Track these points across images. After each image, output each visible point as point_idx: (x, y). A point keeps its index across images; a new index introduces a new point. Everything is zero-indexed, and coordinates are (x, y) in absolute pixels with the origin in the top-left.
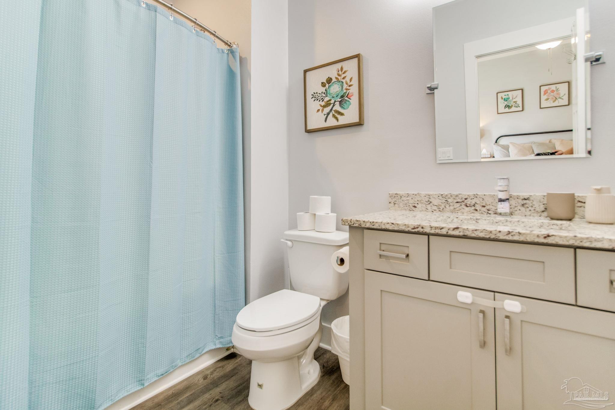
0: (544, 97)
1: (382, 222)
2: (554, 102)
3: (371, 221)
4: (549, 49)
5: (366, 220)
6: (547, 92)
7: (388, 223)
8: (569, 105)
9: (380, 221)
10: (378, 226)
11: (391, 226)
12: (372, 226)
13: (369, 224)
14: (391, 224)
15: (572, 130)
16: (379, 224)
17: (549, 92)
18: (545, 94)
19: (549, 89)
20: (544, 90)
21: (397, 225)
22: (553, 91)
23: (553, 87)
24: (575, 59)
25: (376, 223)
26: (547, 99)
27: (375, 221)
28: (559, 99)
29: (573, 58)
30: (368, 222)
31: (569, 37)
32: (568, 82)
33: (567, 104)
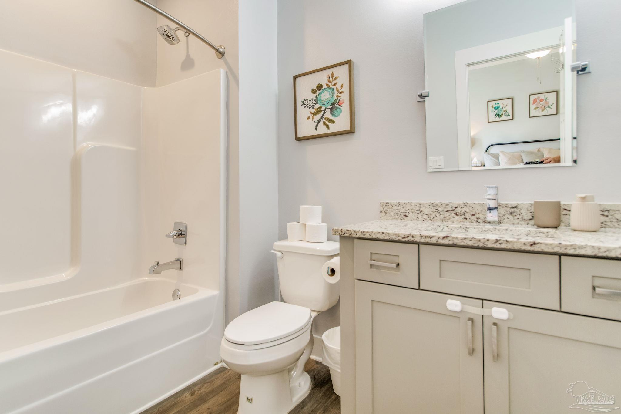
0: (533, 107)
1: (372, 232)
2: (543, 111)
3: (362, 230)
4: (539, 58)
5: (357, 230)
6: (537, 101)
7: (379, 232)
8: (557, 114)
9: (371, 230)
10: (369, 235)
11: (382, 235)
12: (363, 235)
13: (360, 233)
14: (382, 234)
15: (559, 139)
16: (370, 233)
17: (538, 101)
18: (534, 103)
19: (538, 98)
20: (534, 99)
21: (387, 234)
22: (542, 100)
23: (542, 96)
24: (563, 68)
25: (367, 232)
26: (536, 108)
27: (366, 230)
28: (548, 109)
29: (561, 68)
30: (358, 232)
31: (557, 46)
32: (557, 91)
33: (555, 113)
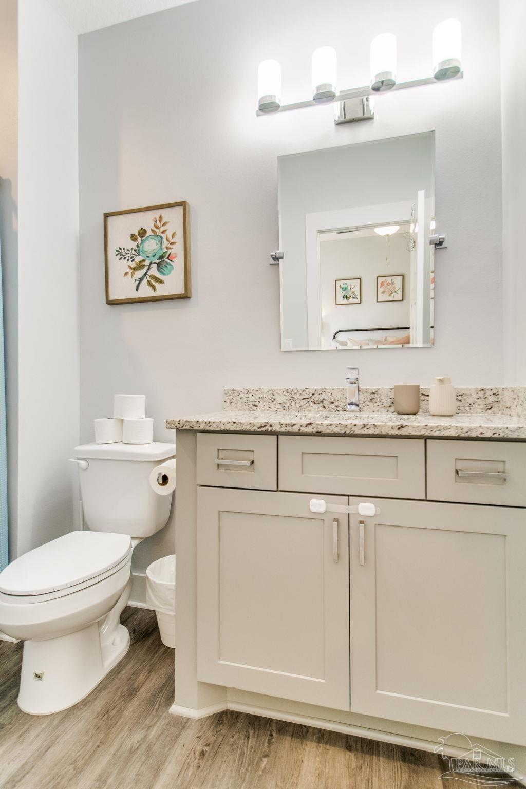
0: (380, 290)
1: (220, 422)
2: (390, 295)
3: (206, 421)
4: (388, 235)
5: (200, 420)
6: (384, 285)
7: (229, 422)
8: (402, 300)
9: (218, 420)
10: (216, 427)
11: (233, 425)
12: (208, 427)
13: (204, 424)
14: (233, 424)
15: (409, 328)
16: (217, 424)
17: (385, 284)
18: (381, 286)
19: (386, 281)
20: (381, 281)
21: (240, 424)
22: (389, 284)
23: (389, 279)
24: (414, 246)
25: (214, 423)
26: (383, 292)
27: (212, 421)
28: (394, 293)
29: (412, 245)
30: (202, 422)
31: (408, 223)
32: (403, 275)
33: (401, 299)
